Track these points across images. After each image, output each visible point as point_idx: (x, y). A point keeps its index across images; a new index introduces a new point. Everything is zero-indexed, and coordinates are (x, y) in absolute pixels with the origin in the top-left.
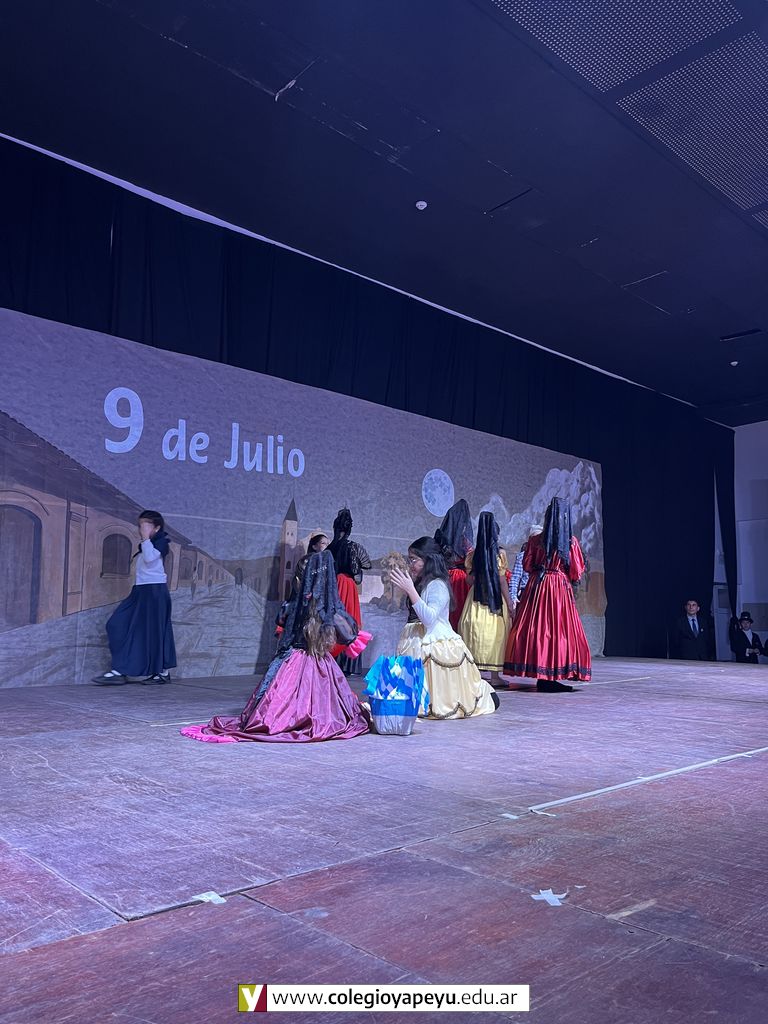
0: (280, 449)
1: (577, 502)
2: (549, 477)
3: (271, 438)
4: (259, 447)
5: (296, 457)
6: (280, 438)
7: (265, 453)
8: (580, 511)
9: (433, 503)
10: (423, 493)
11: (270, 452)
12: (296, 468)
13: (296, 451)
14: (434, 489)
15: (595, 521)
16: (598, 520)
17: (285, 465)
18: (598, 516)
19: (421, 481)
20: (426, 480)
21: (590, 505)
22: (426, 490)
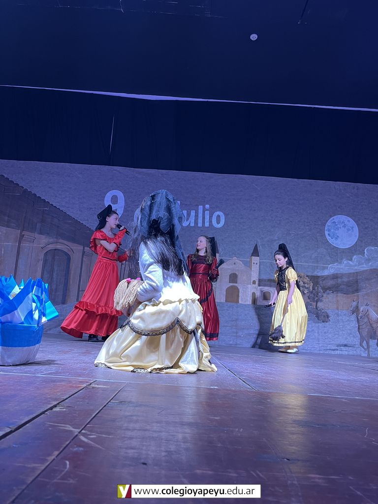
0: (207, 213)
3: (201, 207)
4: (193, 213)
5: (218, 216)
6: (207, 206)
7: (197, 216)
9: (336, 239)
10: (326, 233)
11: (200, 215)
12: (218, 222)
13: (218, 213)
14: (338, 229)
17: (210, 221)
19: (324, 225)
20: (329, 223)
22: (329, 230)
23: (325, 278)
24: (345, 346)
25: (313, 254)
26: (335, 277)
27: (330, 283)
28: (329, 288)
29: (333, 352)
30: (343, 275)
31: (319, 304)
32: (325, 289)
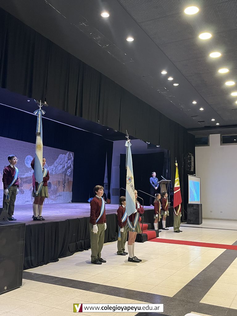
1: (67, 163)
2: (59, 156)
8: (67, 165)
9: (28, 164)
10: (25, 162)
14: (28, 160)
15: (71, 167)
16: (72, 167)
18: (72, 166)
20: (26, 158)
21: (70, 163)
22: (26, 161)
23: (24, 178)
24: (28, 201)
25: (21, 170)
26: (26, 178)
27: (25, 180)
28: (25, 182)
29: (24, 204)
30: (28, 177)
31: (22, 188)
32: (24, 182)
